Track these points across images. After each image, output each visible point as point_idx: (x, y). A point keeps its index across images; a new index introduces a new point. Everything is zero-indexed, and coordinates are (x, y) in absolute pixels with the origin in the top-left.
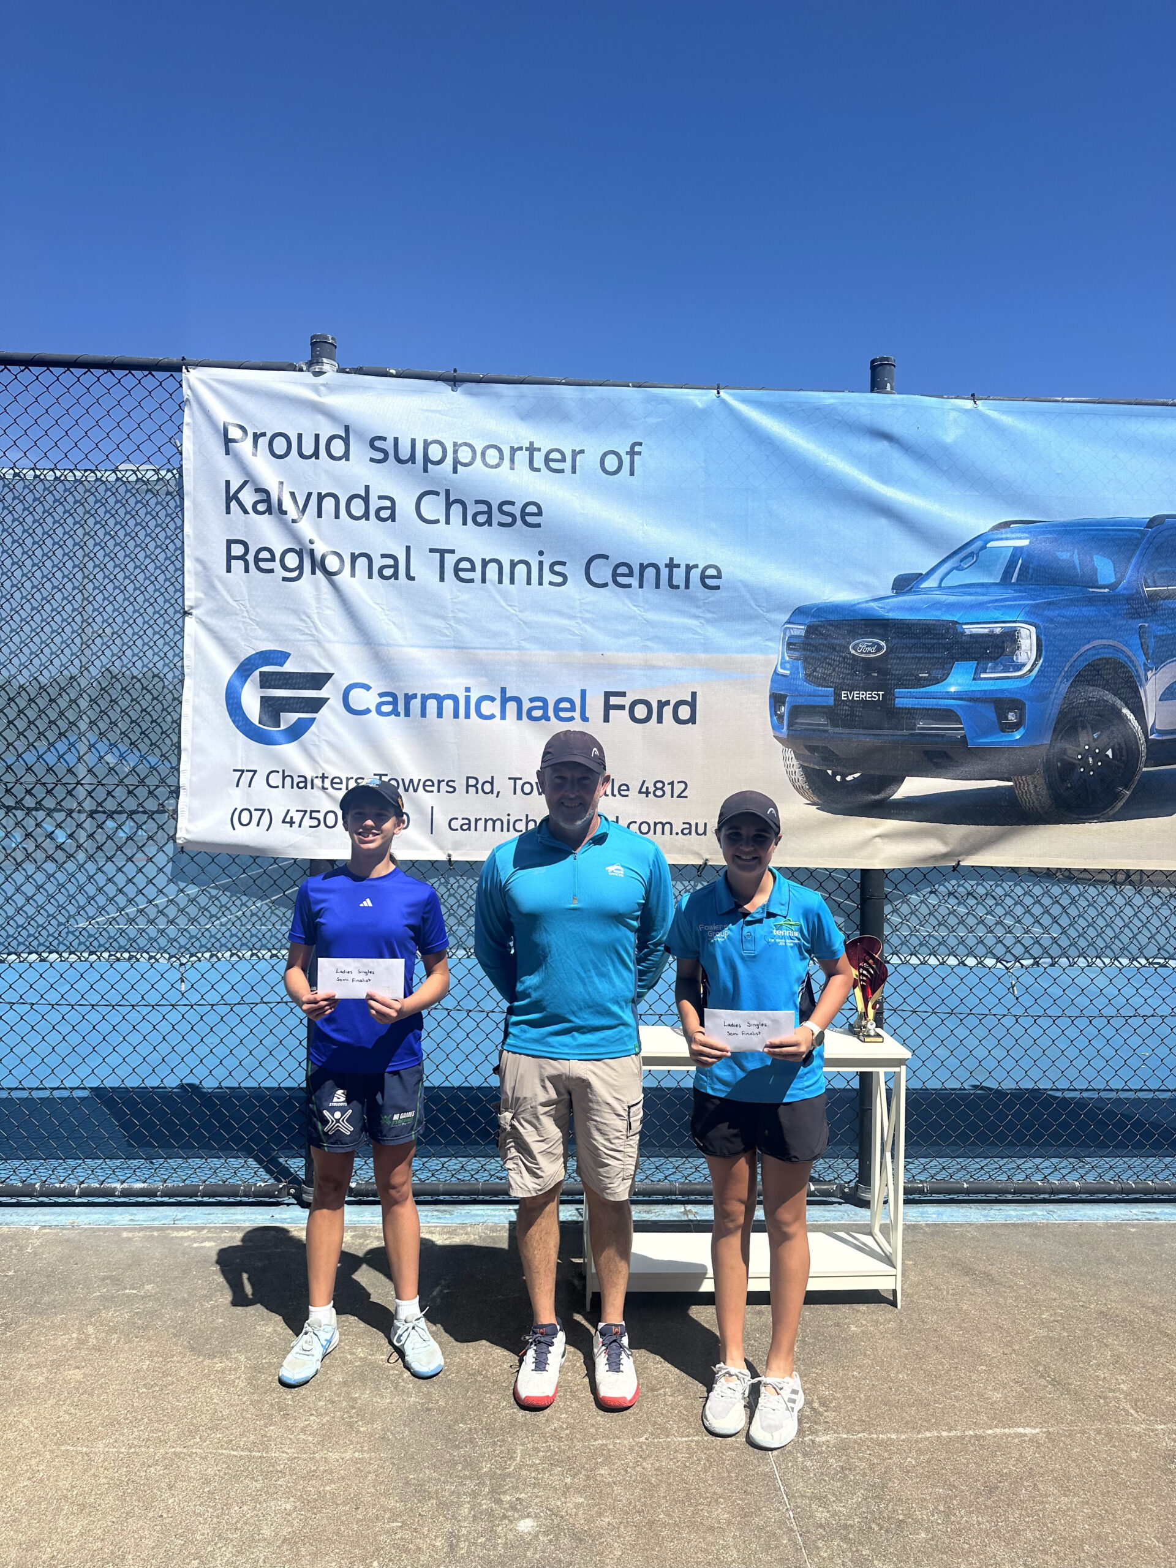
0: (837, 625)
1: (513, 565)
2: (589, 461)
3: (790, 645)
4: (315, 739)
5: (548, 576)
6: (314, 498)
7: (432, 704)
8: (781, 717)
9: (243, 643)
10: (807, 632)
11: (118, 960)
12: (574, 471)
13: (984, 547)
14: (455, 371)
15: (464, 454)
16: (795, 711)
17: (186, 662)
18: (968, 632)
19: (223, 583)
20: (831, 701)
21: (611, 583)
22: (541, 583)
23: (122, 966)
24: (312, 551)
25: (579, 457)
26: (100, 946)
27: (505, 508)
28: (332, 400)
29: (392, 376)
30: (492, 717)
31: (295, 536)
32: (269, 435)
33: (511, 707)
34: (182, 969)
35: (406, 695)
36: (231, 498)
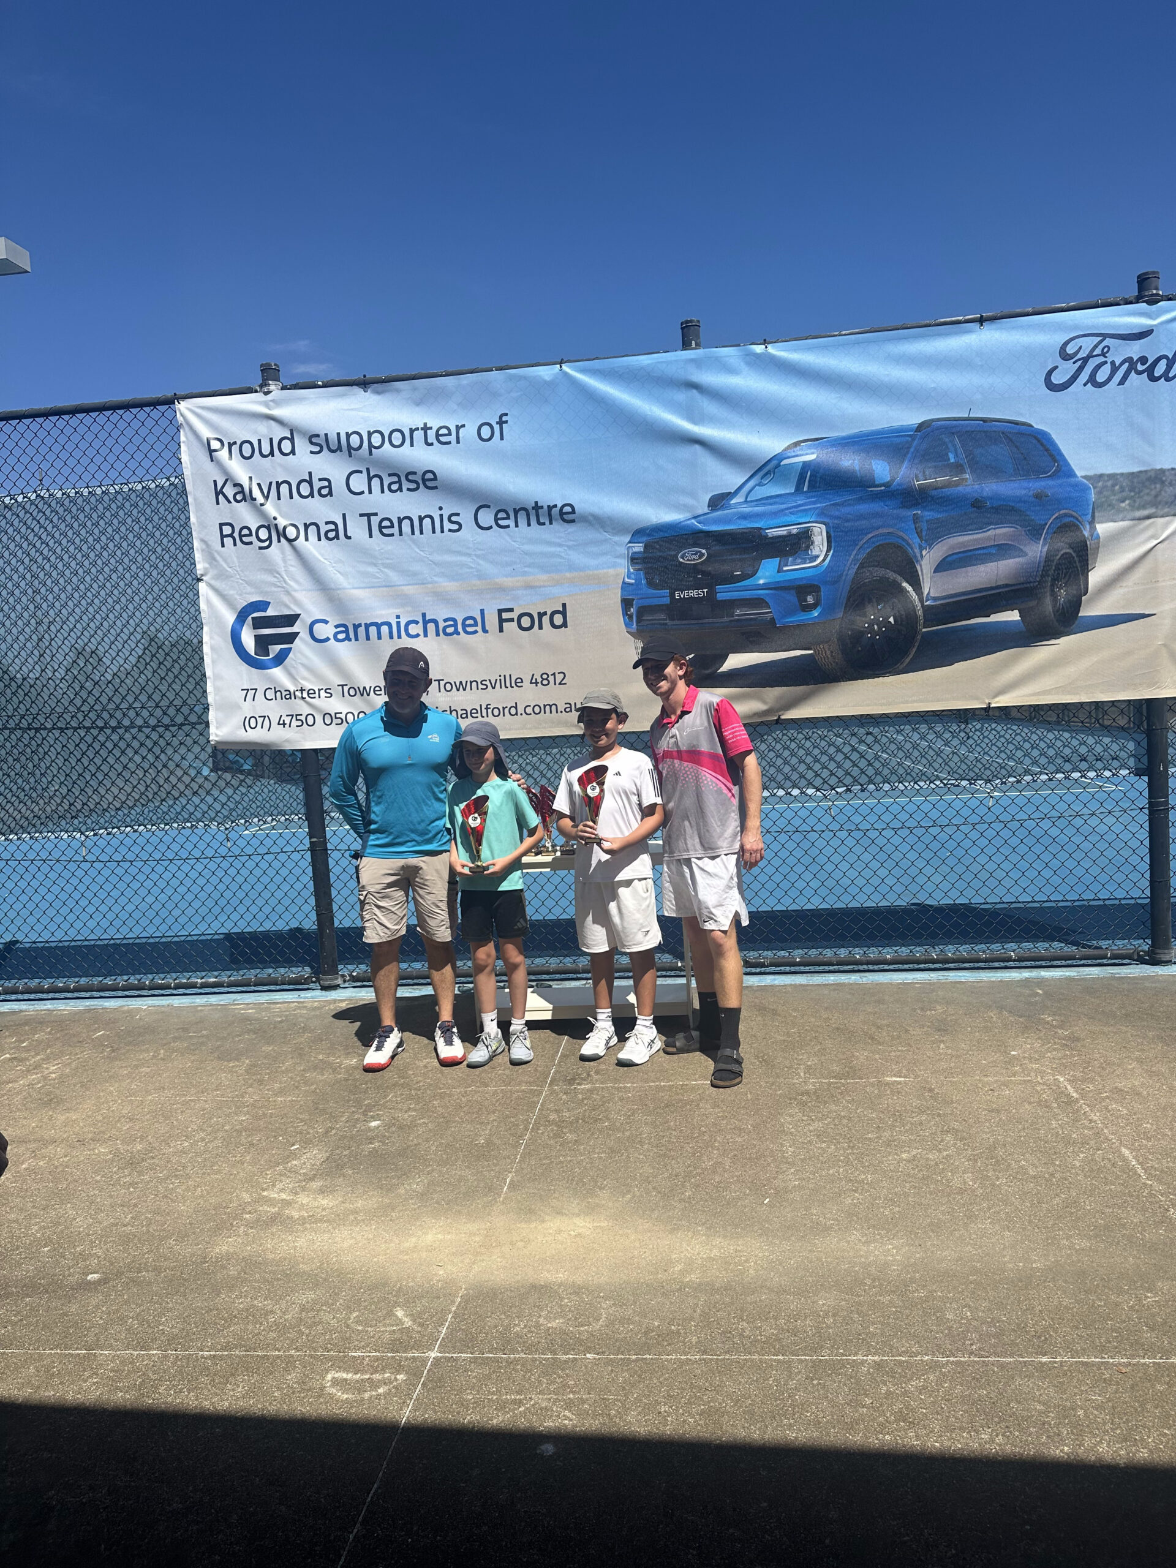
0: (669, 540)
1: (421, 519)
2: (469, 433)
3: (634, 559)
4: (293, 663)
5: (447, 526)
6: (274, 486)
7: (373, 630)
8: (630, 617)
9: (238, 597)
10: (645, 547)
11: (184, 828)
12: (458, 442)
13: (778, 465)
14: (365, 376)
15: (377, 439)
16: (642, 611)
17: (203, 615)
18: (770, 535)
19: (218, 553)
20: (667, 601)
21: (494, 526)
22: (442, 531)
23: (186, 832)
24: (276, 525)
25: (461, 430)
26: (171, 819)
27: (410, 477)
28: (276, 412)
29: (319, 387)
30: (418, 635)
31: (263, 515)
32: (239, 443)
33: (431, 627)
34: (227, 832)
35: (354, 625)
36: (219, 492)
